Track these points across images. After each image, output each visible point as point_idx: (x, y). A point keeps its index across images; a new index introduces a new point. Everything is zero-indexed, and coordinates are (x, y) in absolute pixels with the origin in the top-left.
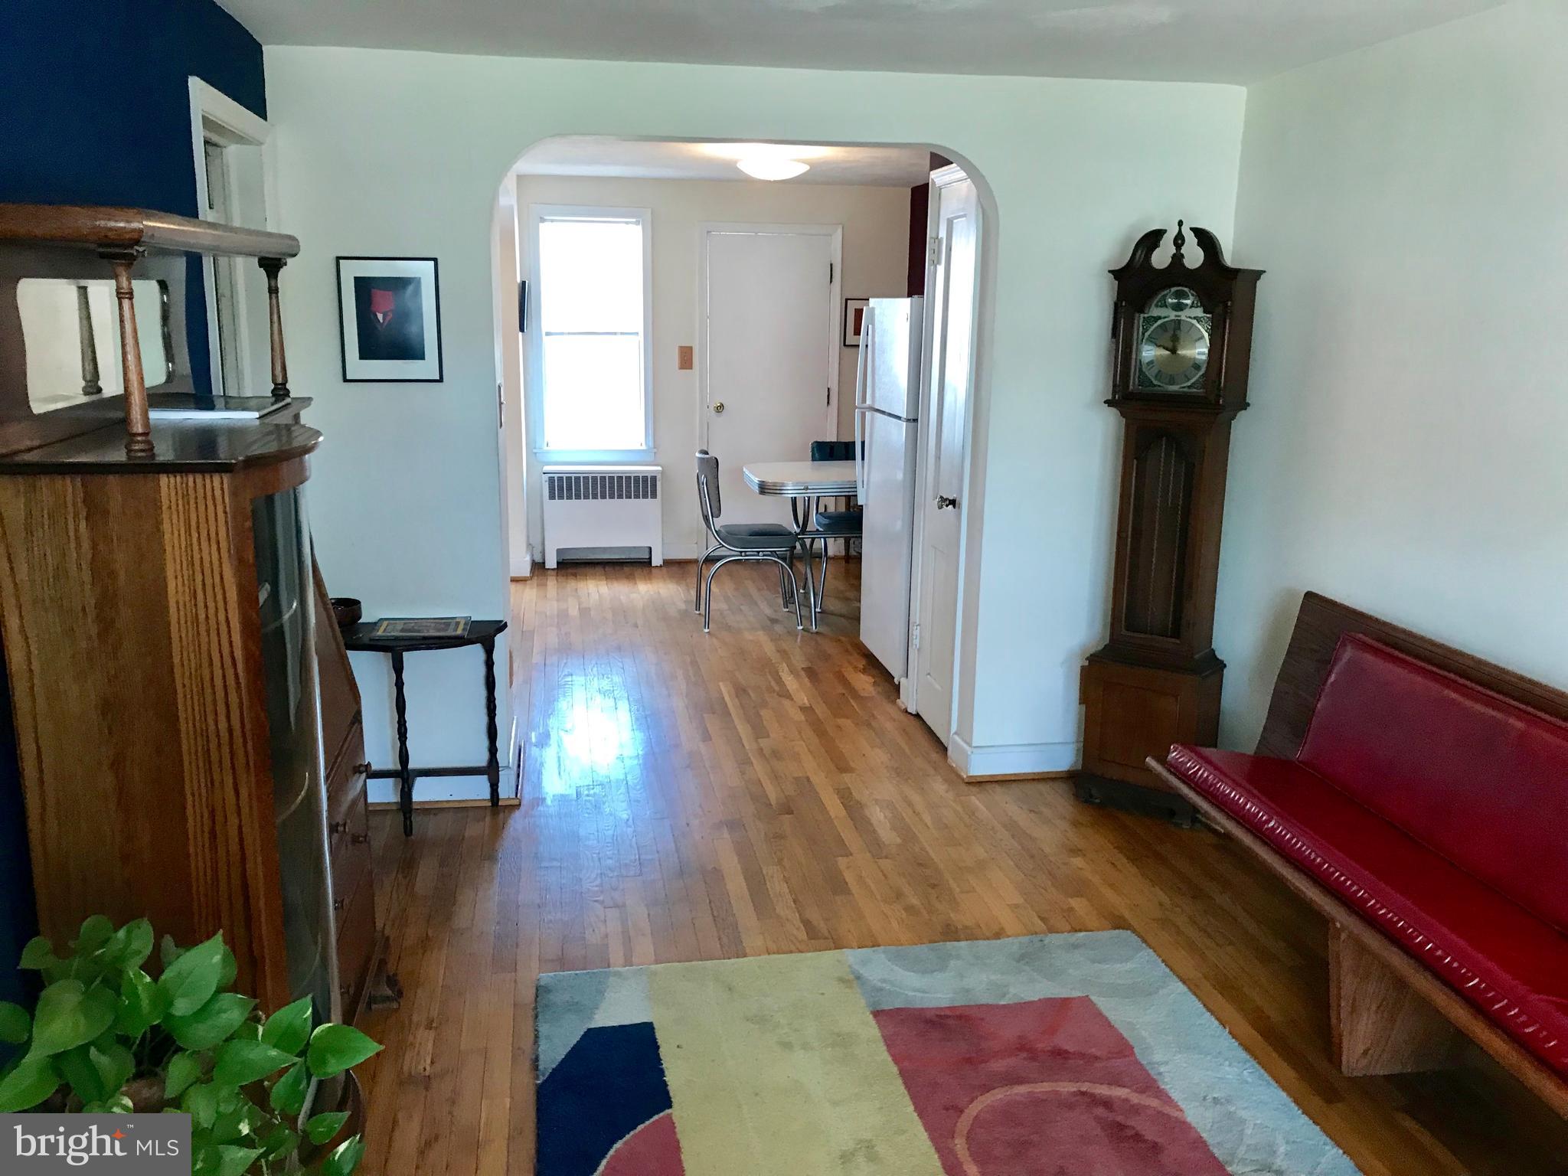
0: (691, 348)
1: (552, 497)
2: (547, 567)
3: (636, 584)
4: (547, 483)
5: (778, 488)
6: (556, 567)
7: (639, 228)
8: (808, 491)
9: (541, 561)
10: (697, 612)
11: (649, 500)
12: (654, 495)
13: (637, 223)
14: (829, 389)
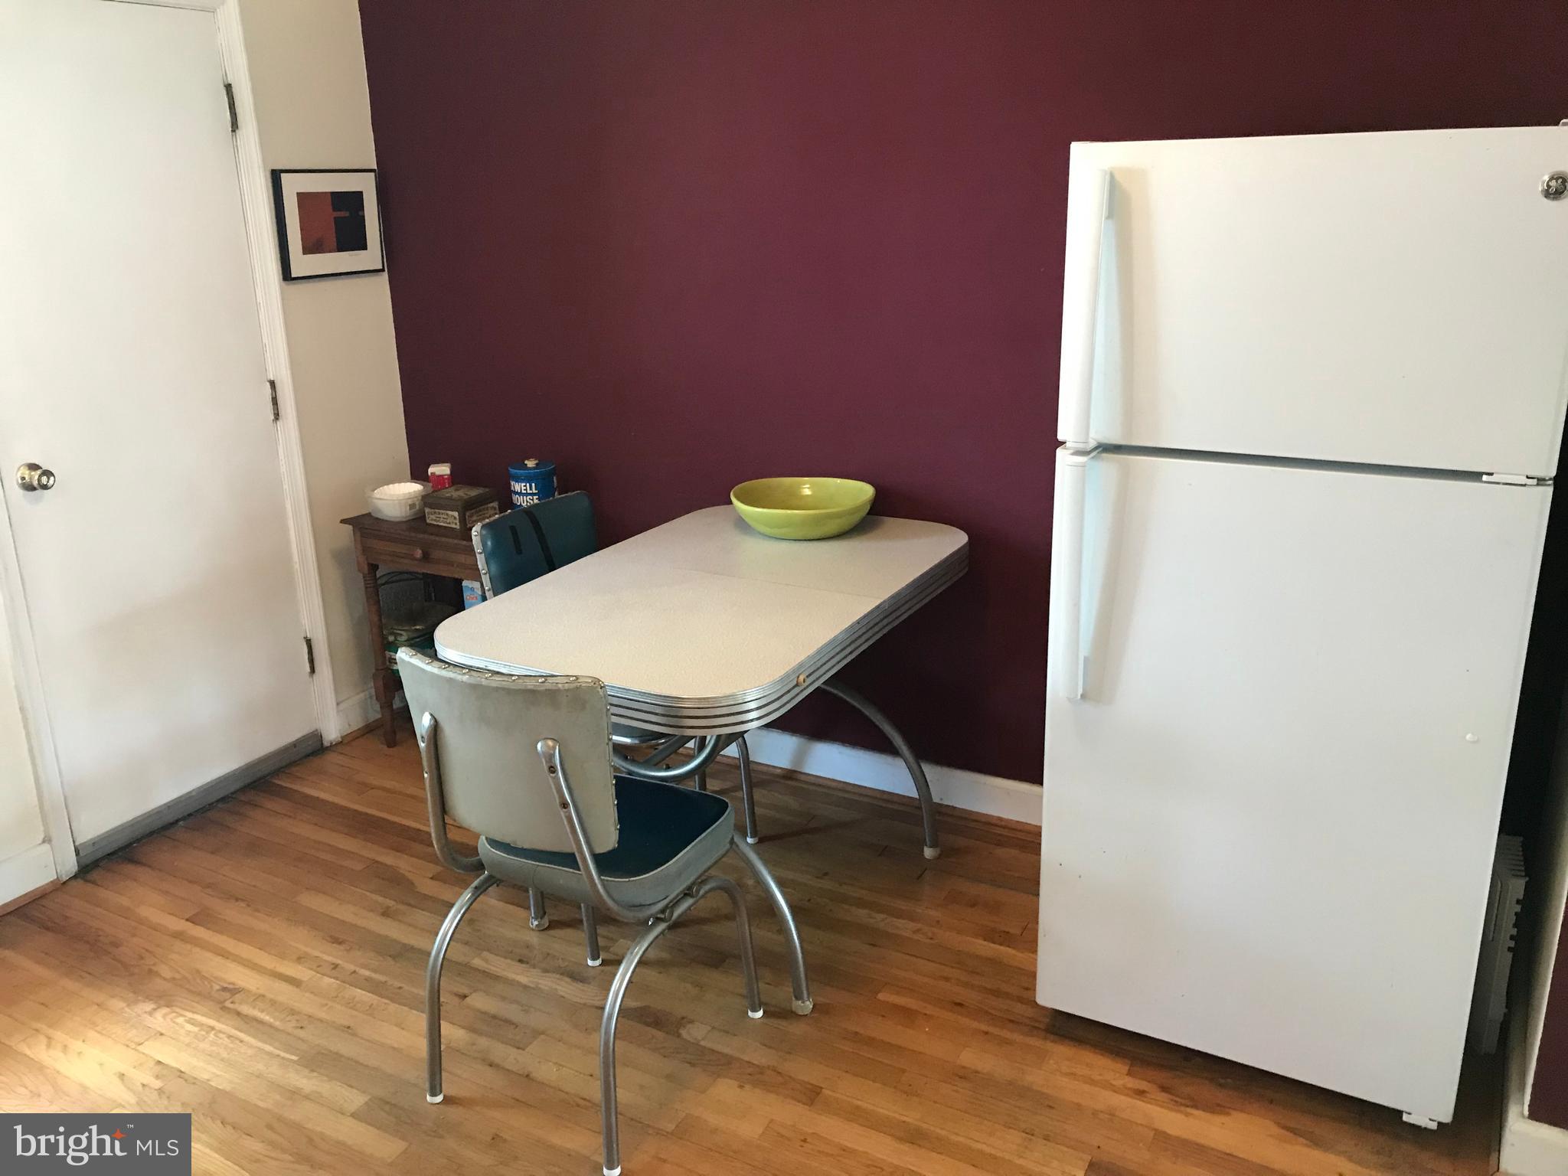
14: (272, 384)
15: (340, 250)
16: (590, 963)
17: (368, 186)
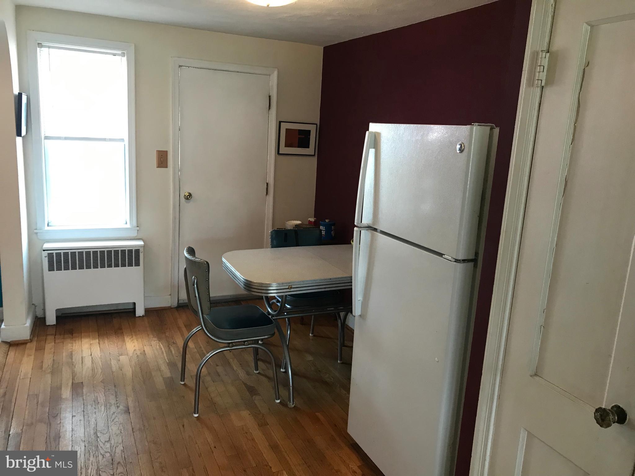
0: (166, 152)
1: (51, 269)
2: (48, 324)
3: (124, 341)
4: (47, 258)
5: (265, 288)
6: (55, 323)
7: (125, 59)
8: (292, 290)
9: (42, 316)
10: (183, 383)
11: (134, 268)
12: (138, 264)
13: (123, 55)
14: (267, 184)
15: (298, 147)
16: (255, 372)
17: (313, 129)
